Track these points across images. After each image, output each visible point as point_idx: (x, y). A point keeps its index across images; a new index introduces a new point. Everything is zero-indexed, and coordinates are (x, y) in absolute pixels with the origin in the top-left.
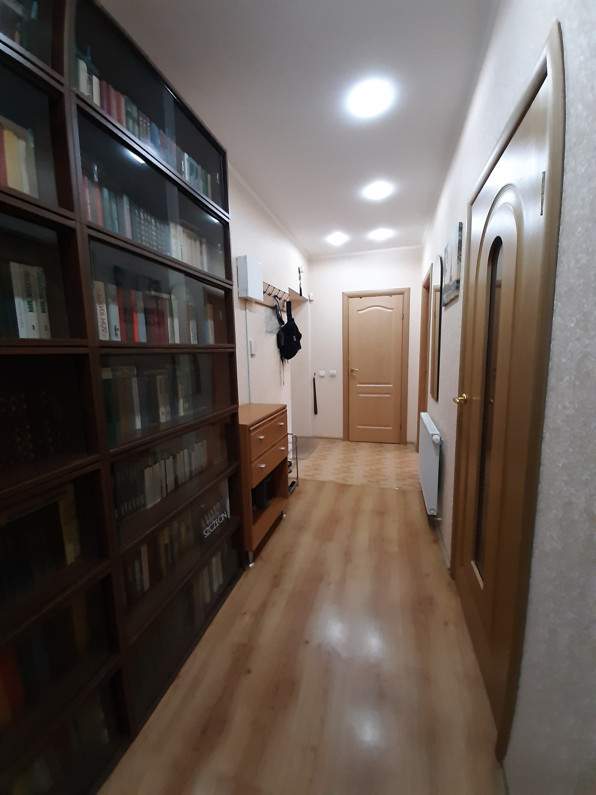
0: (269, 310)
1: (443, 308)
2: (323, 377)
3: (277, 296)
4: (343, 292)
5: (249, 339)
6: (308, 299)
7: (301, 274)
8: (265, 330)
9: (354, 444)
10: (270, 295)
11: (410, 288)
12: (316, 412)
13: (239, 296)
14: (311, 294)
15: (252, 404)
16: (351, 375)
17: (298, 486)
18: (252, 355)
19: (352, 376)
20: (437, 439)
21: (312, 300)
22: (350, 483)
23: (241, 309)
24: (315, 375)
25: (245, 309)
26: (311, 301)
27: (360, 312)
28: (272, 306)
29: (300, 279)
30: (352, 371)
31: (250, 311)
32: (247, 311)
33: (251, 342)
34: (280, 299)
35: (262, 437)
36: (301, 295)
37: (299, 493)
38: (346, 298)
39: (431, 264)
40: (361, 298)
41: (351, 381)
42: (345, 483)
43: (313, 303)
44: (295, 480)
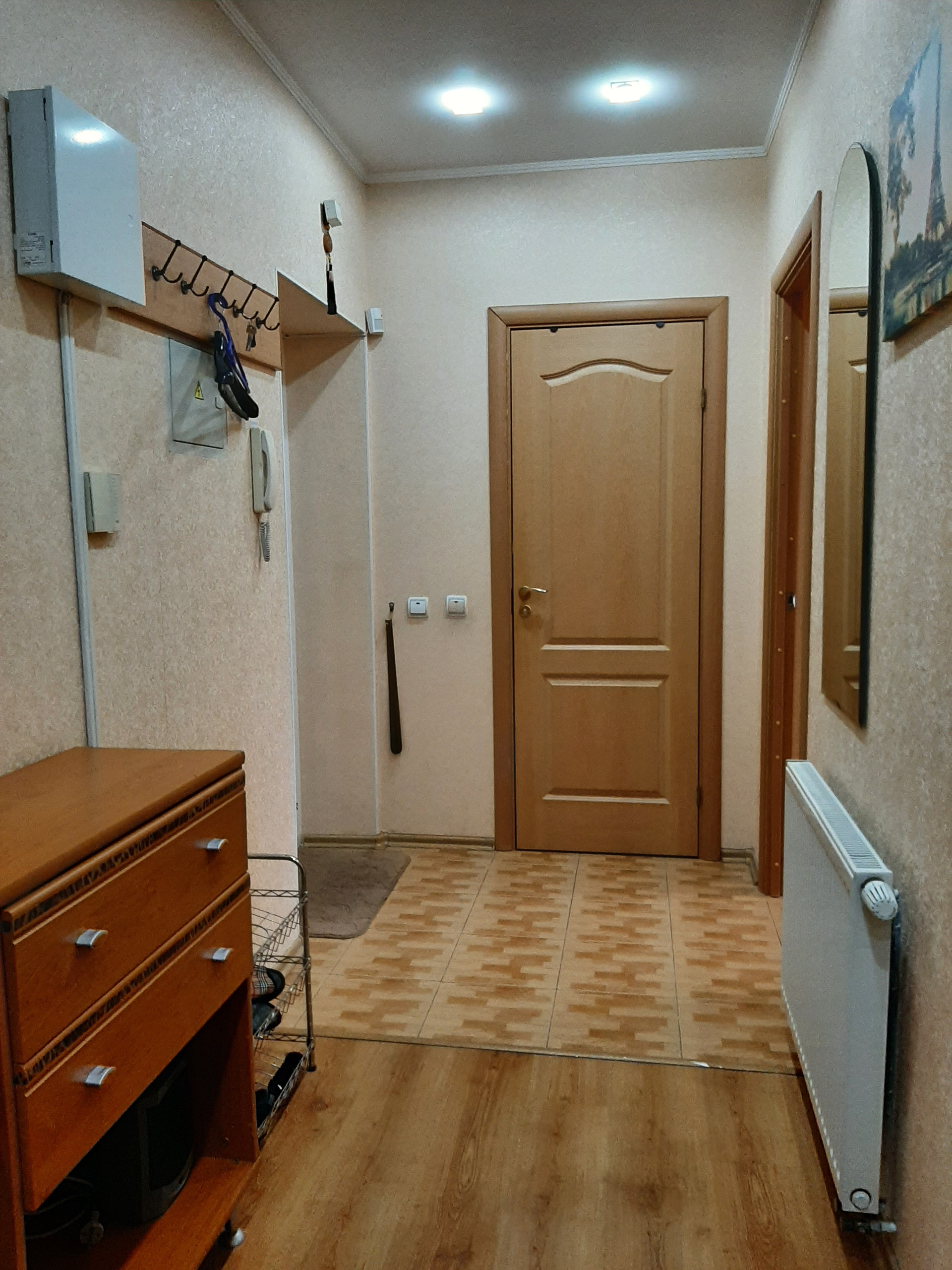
0: (184, 352)
1: (885, 349)
2: (422, 616)
3: (218, 297)
4: (490, 309)
5: (80, 466)
6: (363, 329)
7: (332, 231)
8: (165, 431)
9: (538, 860)
10: (186, 288)
11: (727, 298)
12: (396, 745)
13: (22, 270)
14: (376, 313)
15: (99, 749)
16: (521, 611)
17: (312, 1069)
18: (98, 538)
19: (526, 614)
20: (886, 903)
21: (379, 336)
22: (520, 1044)
23: (32, 329)
24: (392, 609)
25: (59, 336)
26: (374, 337)
27: (551, 383)
28: (195, 334)
29: (328, 249)
30: (526, 596)
31: (86, 344)
32: (69, 342)
33: (87, 477)
34: (237, 312)
35: (88, 937)
36: (332, 307)
37: (317, 1104)
38: (501, 326)
39: (813, 196)
40: (554, 330)
41: (522, 634)
42: (502, 1044)
43: (381, 345)
44: (300, 1047)
